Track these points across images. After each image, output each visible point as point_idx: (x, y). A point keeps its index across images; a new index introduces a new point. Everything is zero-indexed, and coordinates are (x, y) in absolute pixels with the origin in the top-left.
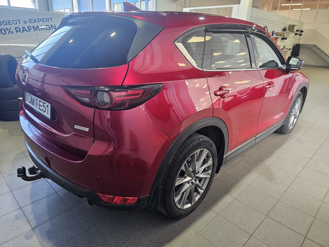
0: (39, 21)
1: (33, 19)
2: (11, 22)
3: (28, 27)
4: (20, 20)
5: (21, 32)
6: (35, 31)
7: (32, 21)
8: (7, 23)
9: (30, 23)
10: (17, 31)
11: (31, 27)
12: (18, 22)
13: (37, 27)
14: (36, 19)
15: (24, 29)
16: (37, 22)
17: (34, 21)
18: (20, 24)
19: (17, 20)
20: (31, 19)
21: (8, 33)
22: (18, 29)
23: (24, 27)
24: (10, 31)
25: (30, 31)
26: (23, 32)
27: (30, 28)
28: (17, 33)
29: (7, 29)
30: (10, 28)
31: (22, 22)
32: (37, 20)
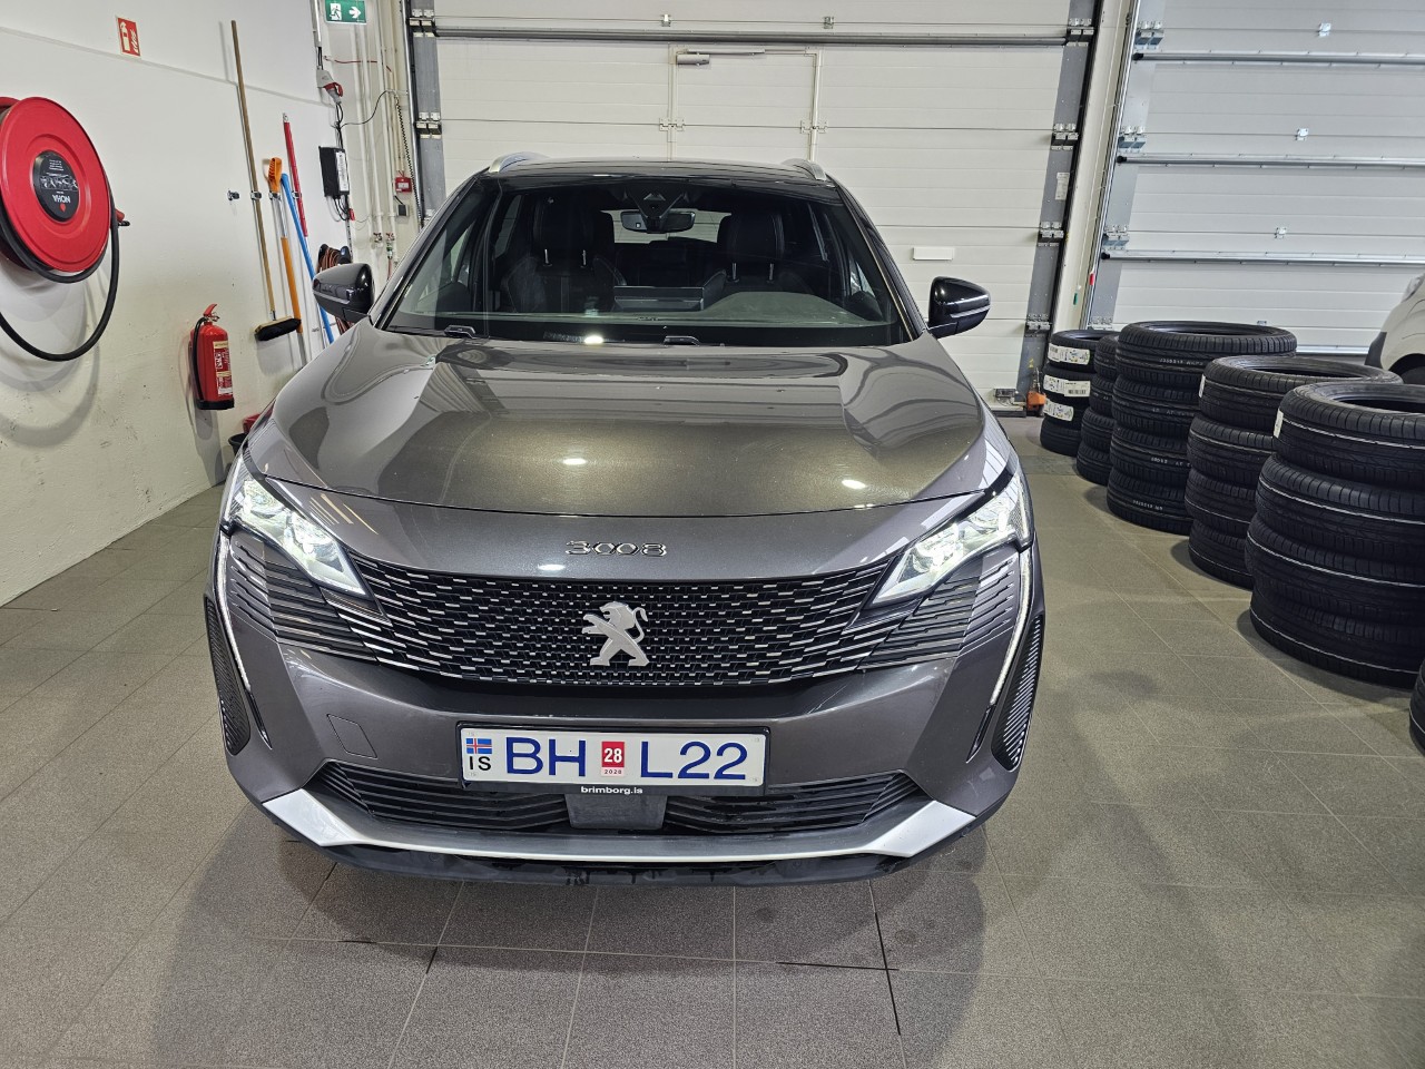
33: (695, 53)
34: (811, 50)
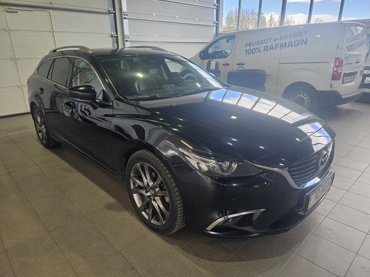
0: (290, 37)
1: (285, 36)
2: (263, 42)
3: (276, 45)
4: (272, 38)
5: (267, 51)
6: (280, 48)
7: (283, 38)
8: (259, 43)
9: (280, 40)
10: (264, 50)
11: (279, 44)
12: (269, 40)
13: (286, 43)
14: (288, 35)
15: (272, 47)
16: (287, 39)
17: (285, 37)
18: (270, 42)
19: (269, 39)
20: (283, 36)
21: (257, 53)
22: (266, 48)
23: (272, 46)
24: (260, 50)
25: (275, 49)
26: (269, 50)
27: (277, 46)
28: (264, 51)
29: (257, 49)
30: (260, 47)
31: (272, 40)
32: (288, 37)
33: (13, 9)
34: (48, 11)
